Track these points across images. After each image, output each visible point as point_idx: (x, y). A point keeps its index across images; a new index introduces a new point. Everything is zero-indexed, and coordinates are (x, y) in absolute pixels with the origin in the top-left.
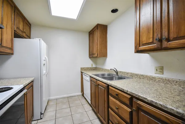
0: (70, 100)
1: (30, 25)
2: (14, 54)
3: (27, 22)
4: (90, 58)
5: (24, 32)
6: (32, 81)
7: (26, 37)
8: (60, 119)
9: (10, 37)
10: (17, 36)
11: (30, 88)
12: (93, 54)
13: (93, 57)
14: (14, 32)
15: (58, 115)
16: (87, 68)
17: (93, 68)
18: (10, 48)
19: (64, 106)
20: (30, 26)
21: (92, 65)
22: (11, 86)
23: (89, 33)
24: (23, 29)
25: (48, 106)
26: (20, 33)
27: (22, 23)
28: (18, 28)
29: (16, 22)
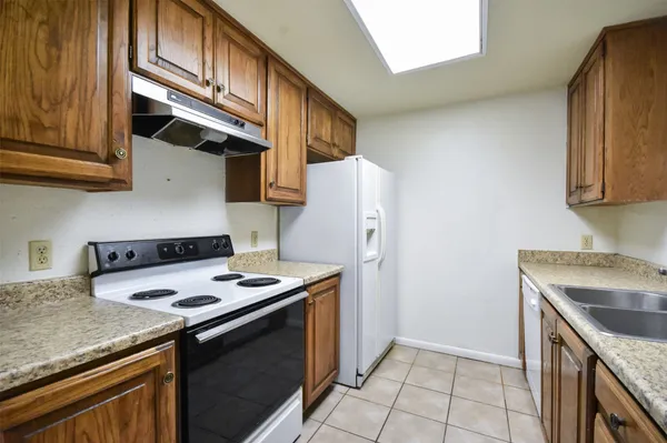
0: (461, 370)
1: (354, 121)
2: (308, 203)
3: (343, 117)
4: (570, 206)
5: (334, 145)
6: (338, 275)
7: (340, 156)
8: (405, 417)
9: (296, 163)
10: (314, 157)
11: (328, 290)
12: (582, 188)
13: (581, 202)
14: (308, 151)
15: (403, 401)
16: (553, 253)
17: (589, 255)
18: (296, 191)
19: (435, 384)
20: (352, 124)
21: (587, 241)
22: (277, 278)
23: (570, 86)
24: (332, 137)
25: (385, 361)
26: (323, 149)
27: (327, 124)
28: (317, 138)
29: (313, 122)
